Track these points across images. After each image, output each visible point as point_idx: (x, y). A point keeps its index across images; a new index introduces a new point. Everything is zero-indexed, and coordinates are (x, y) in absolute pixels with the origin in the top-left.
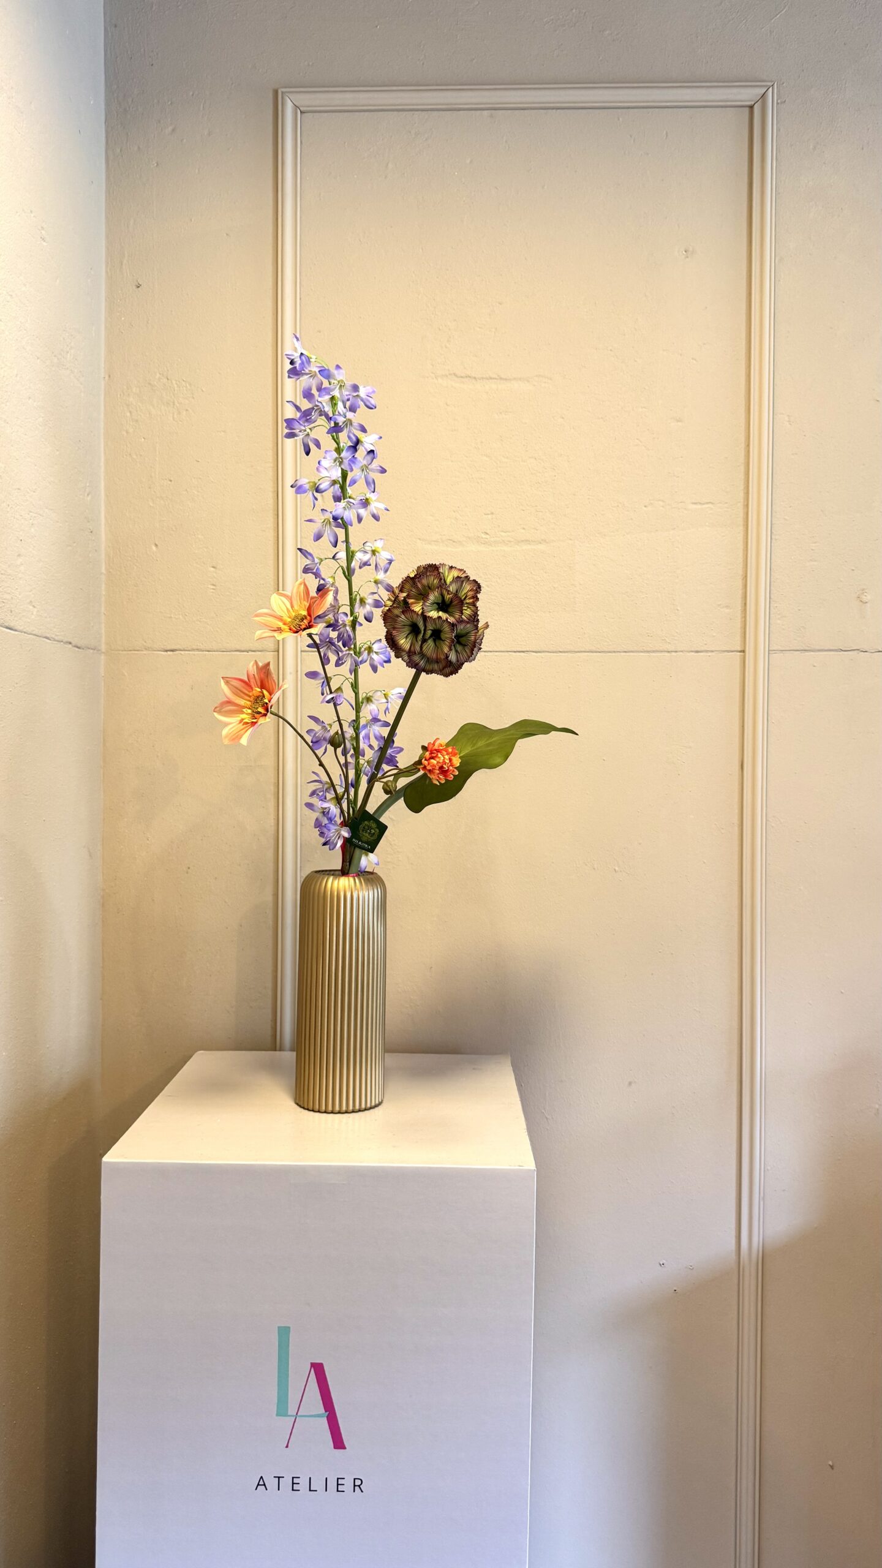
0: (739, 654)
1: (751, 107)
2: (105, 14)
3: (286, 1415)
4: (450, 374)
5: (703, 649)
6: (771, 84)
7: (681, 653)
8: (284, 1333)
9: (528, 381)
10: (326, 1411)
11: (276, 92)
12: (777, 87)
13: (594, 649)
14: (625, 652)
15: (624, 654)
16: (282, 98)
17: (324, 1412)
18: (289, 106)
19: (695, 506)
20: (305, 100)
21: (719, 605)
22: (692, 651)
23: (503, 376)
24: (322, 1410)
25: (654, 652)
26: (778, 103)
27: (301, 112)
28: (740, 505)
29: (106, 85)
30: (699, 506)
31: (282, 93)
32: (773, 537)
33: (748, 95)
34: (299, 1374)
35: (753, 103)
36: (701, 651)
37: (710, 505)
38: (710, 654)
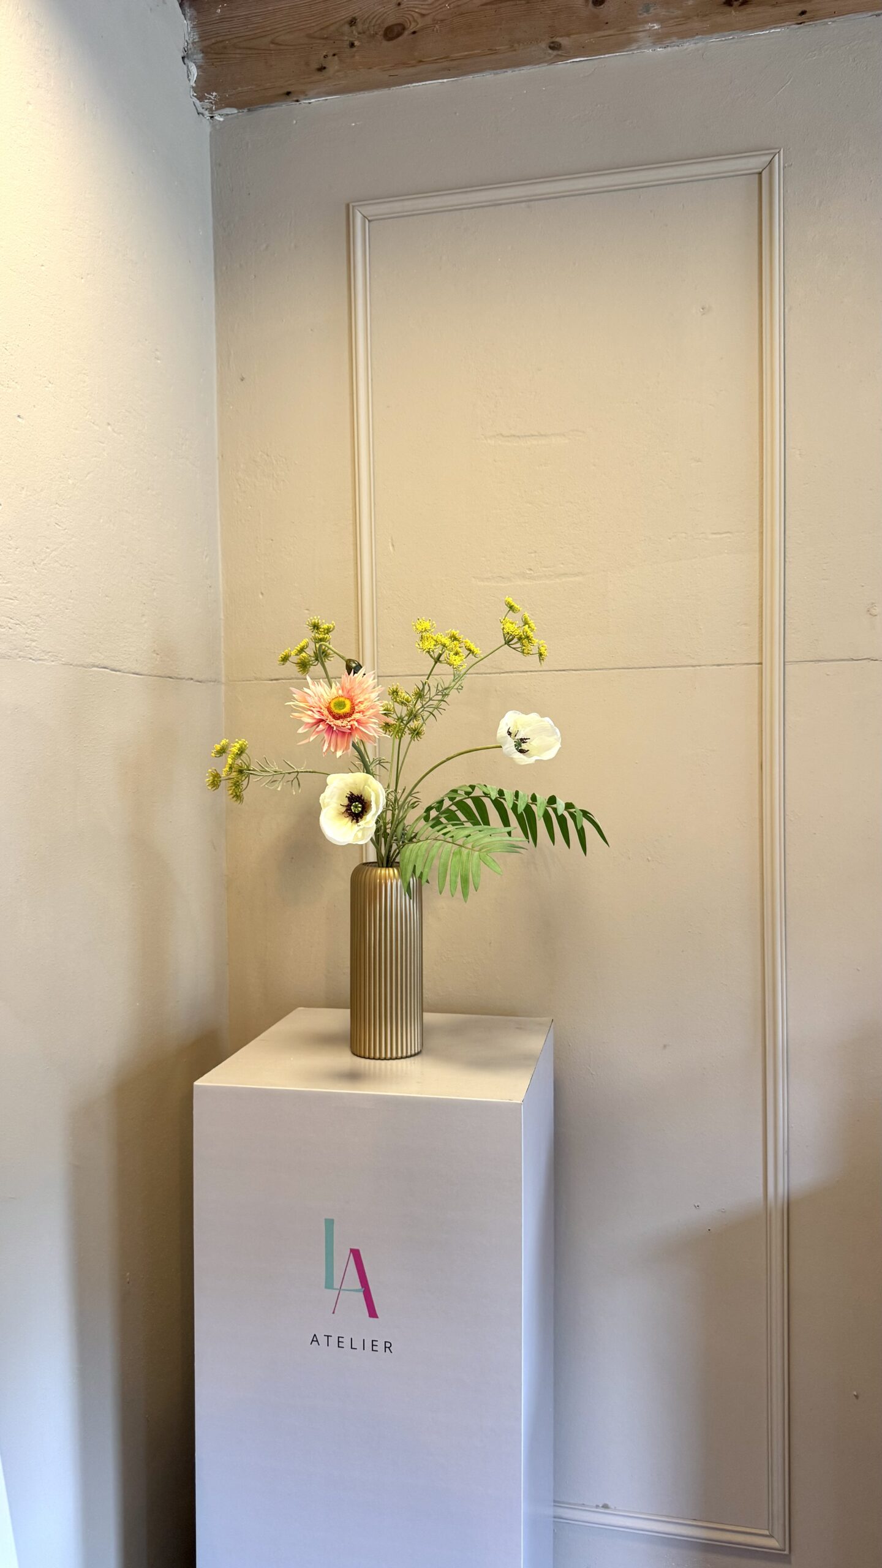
0: (757, 666)
1: (760, 173)
2: (211, 156)
3: (333, 1289)
4: (498, 435)
5: (723, 663)
6: (778, 151)
7: (704, 668)
8: (329, 1223)
9: (564, 435)
10: (362, 1287)
11: (348, 206)
12: (783, 153)
13: (626, 666)
14: (654, 667)
15: (653, 669)
16: (353, 209)
17: (361, 1287)
18: (359, 217)
19: (714, 536)
20: (371, 210)
21: (738, 623)
22: (714, 665)
23: (542, 433)
24: (358, 1286)
25: (679, 666)
26: (784, 167)
27: (369, 221)
28: (757, 533)
29: (213, 214)
30: (718, 536)
31: (353, 207)
32: (787, 560)
33: (756, 163)
34: (342, 1257)
35: (761, 170)
36: (723, 665)
37: (728, 535)
38: (731, 667)
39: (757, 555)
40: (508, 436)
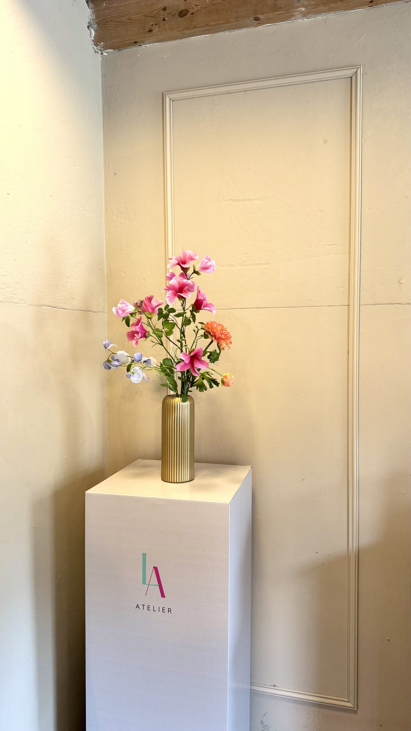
0: (347, 306)
1: (351, 77)
2: (102, 72)
3: (146, 584)
4: (230, 200)
5: (332, 305)
6: (360, 66)
7: (323, 307)
8: (144, 555)
9: (260, 200)
10: (159, 584)
11: (163, 94)
12: (362, 68)
13: (287, 306)
14: (300, 307)
15: (300, 308)
17: (158, 584)
18: (168, 99)
19: (328, 246)
20: (174, 96)
21: (339, 287)
22: (327, 306)
23: (250, 199)
24: (157, 583)
25: (311, 306)
26: (363, 74)
27: (173, 101)
28: (348, 245)
29: (102, 98)
30: (330, 246)
31: (165, 94)
32: (361, 257)
33: (349, 72)
34: (150, 570)
35: (352, 76)
36: (331, 306)
37: (335, 246)
38: (335, 307)
39: (348, 255)
40: (235, 200)
